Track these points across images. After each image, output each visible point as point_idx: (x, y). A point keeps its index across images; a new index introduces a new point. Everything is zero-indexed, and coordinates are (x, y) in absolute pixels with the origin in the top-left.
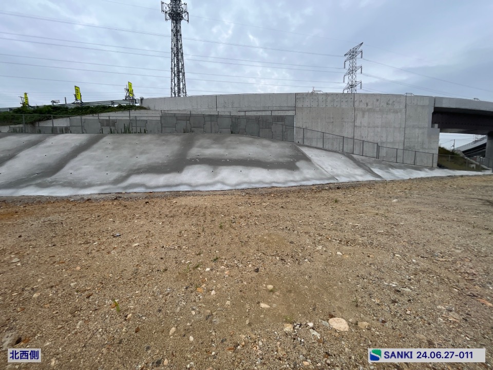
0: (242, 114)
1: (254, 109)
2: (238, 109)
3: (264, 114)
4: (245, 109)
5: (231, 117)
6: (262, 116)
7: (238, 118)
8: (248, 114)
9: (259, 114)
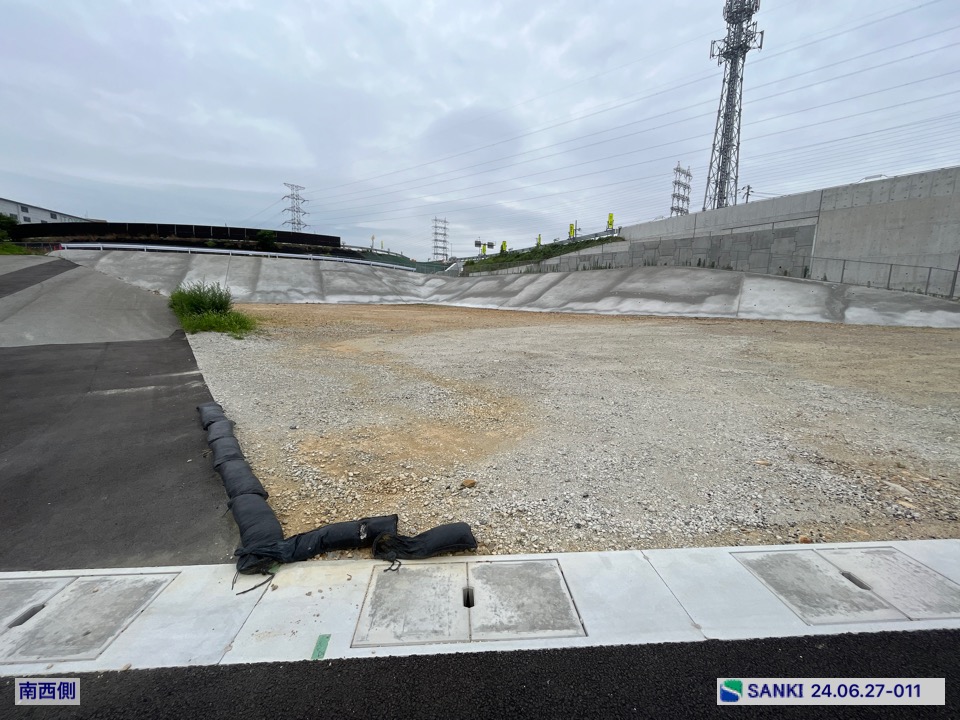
0: (728, 232)
1: (745, 224)
2: (723, 227)
3: (760, 228)
4: (732, 226)
5: (711, 238)
6: (757, 233)
7: (720, 239)
8: (735, 231)
9: (753, 229)
